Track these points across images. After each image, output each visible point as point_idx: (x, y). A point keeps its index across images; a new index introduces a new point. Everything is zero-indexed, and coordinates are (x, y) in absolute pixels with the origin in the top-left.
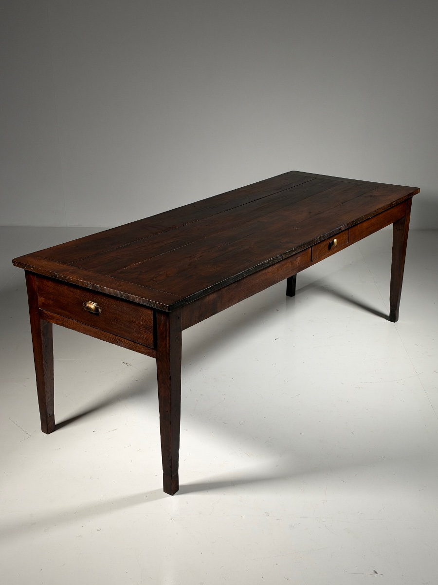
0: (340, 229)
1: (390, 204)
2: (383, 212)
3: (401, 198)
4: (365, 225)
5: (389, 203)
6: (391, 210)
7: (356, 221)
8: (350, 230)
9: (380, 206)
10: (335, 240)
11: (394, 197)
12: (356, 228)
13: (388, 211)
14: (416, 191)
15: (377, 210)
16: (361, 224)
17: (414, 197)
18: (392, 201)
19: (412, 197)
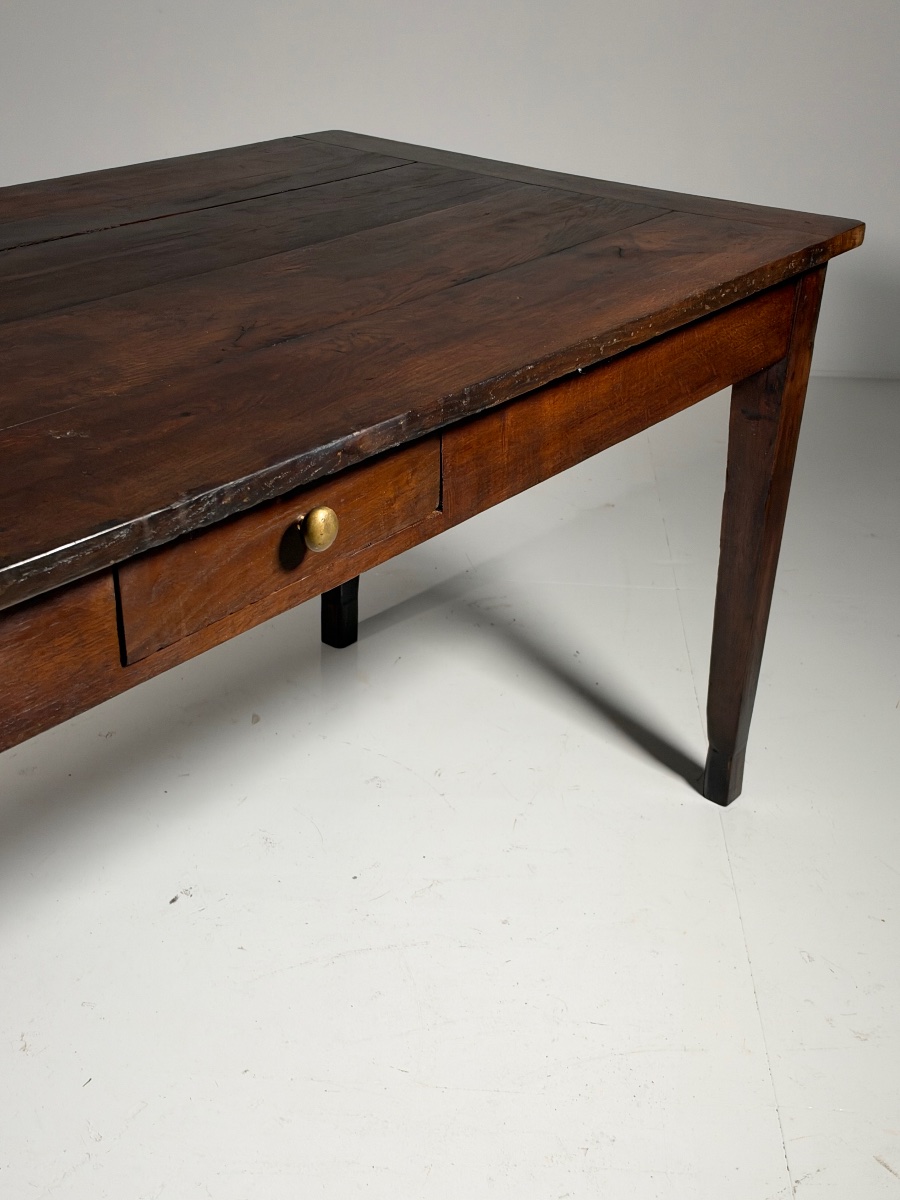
0: (349, 450)
1: (704, 299)
2: (655, 341)
3: (762, 270)
4: (552, 409)
5: (697, 292)
6: (711, 329)
7: (478, 393)
8: (449, 443)
9: (648, 305)
10: (322, 516)
11: (731, 262)
12: (495, 424)
13: (697, 335)
14: (847, 235)
15: (622, 331)
16: (524, 409)
17: (836, 265)
18: (715, 284)
19: (824, 265)
